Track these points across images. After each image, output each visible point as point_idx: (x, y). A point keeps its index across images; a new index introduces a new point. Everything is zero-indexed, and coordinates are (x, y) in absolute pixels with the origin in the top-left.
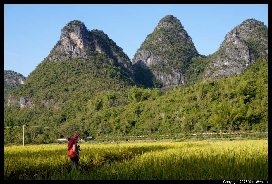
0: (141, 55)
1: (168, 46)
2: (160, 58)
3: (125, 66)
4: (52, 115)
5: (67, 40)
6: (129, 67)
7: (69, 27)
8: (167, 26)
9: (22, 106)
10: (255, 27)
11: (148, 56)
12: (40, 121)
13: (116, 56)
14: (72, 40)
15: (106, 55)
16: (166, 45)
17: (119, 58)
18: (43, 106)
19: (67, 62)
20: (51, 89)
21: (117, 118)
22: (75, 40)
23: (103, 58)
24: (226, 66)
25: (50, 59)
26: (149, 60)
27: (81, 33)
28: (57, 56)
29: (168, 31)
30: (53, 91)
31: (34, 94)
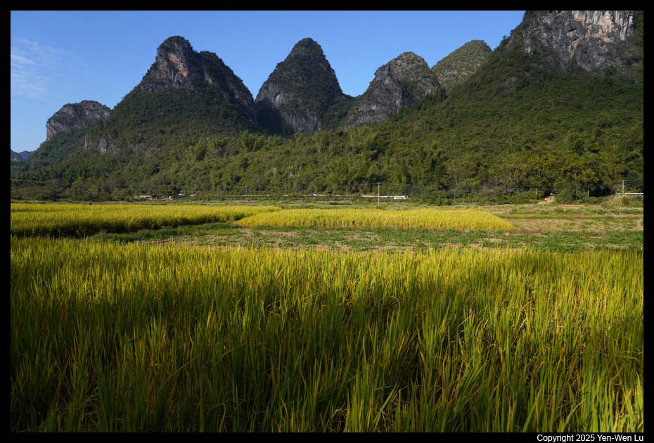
0: (268, 90)
1: (303, 79)
2: (291, 95)
3: (245, 103)
4: (142, 165)
5: (165, 64)
6: (251, 105)
7: (167, 45)
8: (304, 52)
9: (103, 150)
10: (413, 63)
11: (277, 92)
12: (125, 171)
13: (233, 90)
14: (173, 63)
15: (218, 86)
16: (300, 78)
17: (236, 92)
18: (131, 152)
19: (166, 93)
20: (142, 130)
21: (219, 171)
22: (177, 64)
23: (215, 91)
24: (373, 111)
25: (142, 88)
26: (278, 97)
27: (184, 54)
28: (152, 85)
29: (304, 60)
30: (145, 132)
31: (119, 135)
